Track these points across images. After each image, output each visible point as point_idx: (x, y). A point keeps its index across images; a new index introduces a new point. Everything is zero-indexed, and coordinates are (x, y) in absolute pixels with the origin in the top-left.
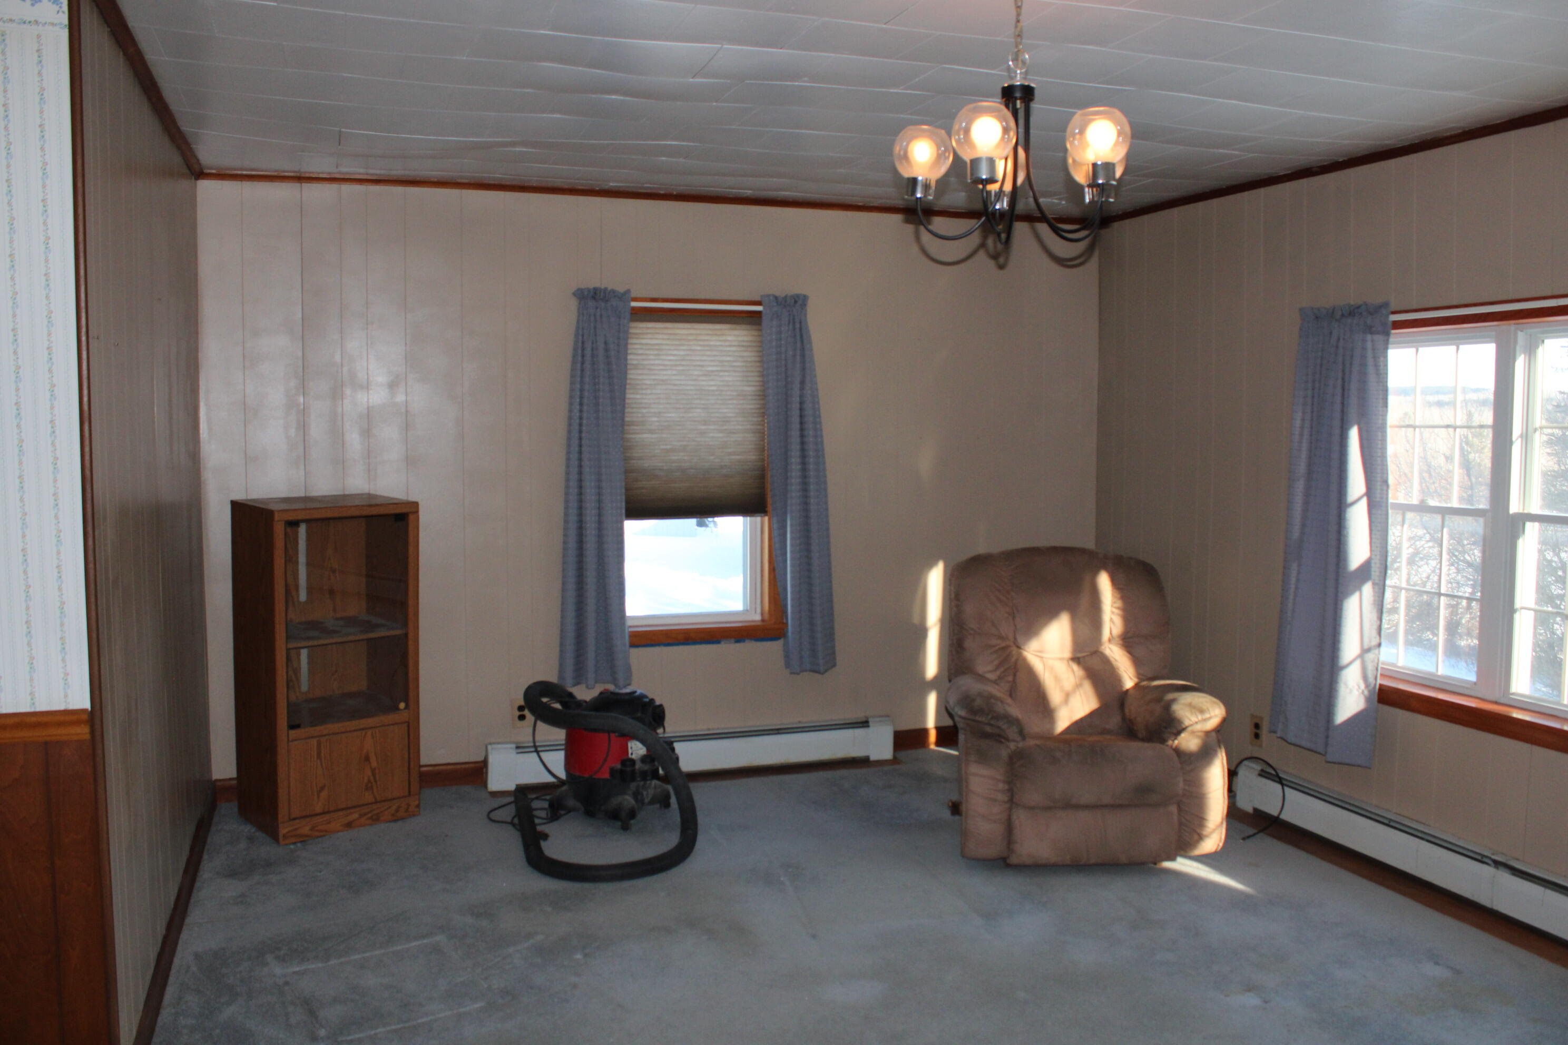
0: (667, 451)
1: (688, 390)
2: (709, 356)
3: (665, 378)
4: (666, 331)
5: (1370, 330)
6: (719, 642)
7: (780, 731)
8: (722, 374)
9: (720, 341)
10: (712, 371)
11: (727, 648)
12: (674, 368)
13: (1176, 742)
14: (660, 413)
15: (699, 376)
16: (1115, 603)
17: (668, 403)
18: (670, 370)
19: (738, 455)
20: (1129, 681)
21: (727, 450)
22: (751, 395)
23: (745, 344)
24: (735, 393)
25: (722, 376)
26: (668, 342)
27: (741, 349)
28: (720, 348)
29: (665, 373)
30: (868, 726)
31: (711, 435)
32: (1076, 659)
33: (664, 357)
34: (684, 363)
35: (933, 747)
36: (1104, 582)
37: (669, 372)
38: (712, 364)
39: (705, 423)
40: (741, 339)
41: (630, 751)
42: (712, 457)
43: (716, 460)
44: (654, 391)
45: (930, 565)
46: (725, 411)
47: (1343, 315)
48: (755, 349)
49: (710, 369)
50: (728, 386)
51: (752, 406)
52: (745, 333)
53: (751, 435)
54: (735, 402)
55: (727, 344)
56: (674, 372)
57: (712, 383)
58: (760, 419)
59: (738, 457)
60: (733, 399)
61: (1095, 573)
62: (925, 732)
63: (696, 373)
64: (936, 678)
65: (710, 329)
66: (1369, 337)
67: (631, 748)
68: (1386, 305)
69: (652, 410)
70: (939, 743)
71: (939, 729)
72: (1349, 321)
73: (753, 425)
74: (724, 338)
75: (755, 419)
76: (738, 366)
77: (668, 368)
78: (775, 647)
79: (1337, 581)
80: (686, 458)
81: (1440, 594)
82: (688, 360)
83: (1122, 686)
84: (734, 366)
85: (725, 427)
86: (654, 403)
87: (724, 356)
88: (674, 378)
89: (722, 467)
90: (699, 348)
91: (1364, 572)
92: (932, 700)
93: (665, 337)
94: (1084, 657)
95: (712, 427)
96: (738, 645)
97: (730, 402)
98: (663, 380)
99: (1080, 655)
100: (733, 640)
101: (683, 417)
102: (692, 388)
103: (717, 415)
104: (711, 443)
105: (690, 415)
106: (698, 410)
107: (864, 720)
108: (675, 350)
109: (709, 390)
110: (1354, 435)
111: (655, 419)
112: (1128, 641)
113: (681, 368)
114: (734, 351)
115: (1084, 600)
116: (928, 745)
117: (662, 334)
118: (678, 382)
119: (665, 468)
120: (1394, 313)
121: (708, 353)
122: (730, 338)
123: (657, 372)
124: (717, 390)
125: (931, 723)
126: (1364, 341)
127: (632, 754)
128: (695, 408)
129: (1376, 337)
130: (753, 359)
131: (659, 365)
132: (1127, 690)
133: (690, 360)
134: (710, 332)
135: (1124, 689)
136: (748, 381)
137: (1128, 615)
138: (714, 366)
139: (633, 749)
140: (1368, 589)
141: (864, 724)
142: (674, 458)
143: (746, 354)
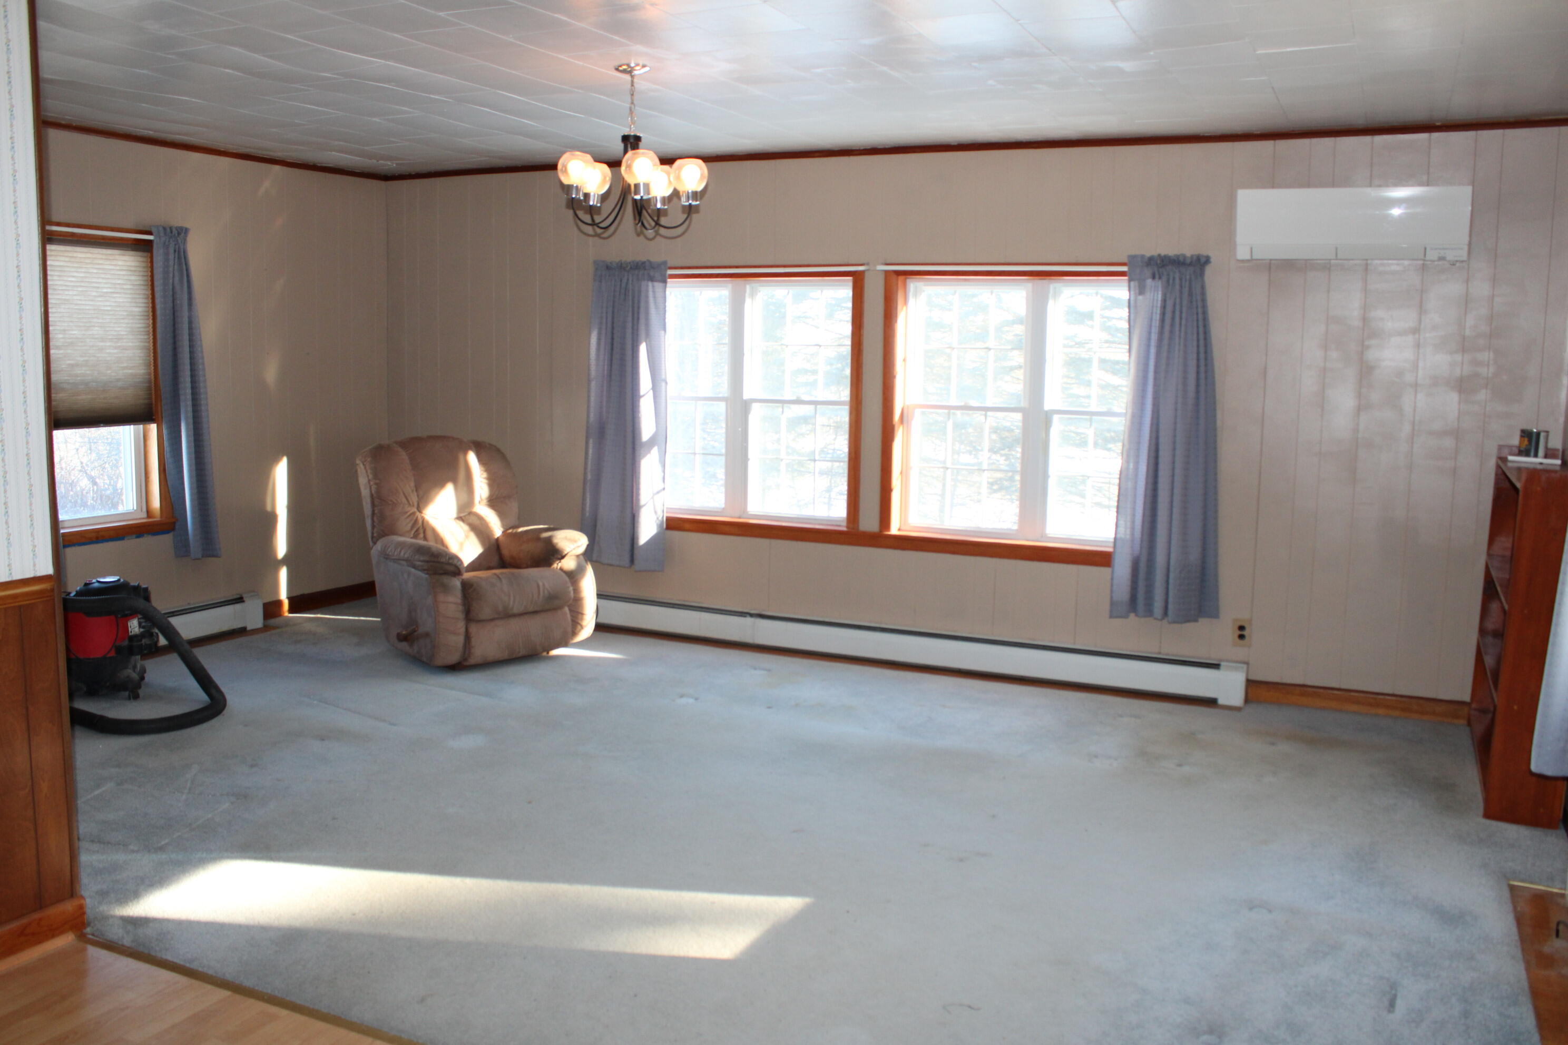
0: (72, 365)
1: (86, 309)
2: (103, 278)
3: (68, 298)
4: (66, 254)
5: (652, 279)
6: (123, 539)
7: (175, 614)
8: (115, 295)
9: (111, 265)
10: (107, 293)
11: (130, 543)
12: (76, 289)
13: (560, 564)
14: (64, 330)
15: (95, 296)
16: (482, 474)
17: (71, 321)
18: (71, 290)
19: (130, 369)
20: (497, 530)
21: (123, 365)
22: (138, 315)
23: (133, 269)
24: (125, 314)
25: (114, 297)
26: (69, 264)
27: (129, 273)
28: (113, 272)
29: (67, 293)
30: (243, 601)
31: (108, 351)
32: (460, 518)
33: (65, 279)
34: (83, 284)
35: (286, 614)
36: (472, 457)
37: (70, 293)
38: (106, 286)
39: (103, 340)
40: (128, 264)
41: (130, 629)
42: (109, 372)
43: (113, 374)
44: (59, 310)
45: (276, 460)
46: (119, 329)
47: (631, 268)
48: (141, 274)
49: (105, 290)
50: (119, 306)
51: (139, 326)
52: (132, 258)
53: (139, 351)
54: (126, 321)
55: (118, 268)
56: (75, 293)
57: (108, 304)
58: (146, 337)
59: (130, 371)
60: (123, 319)
61: (465, 454)
62: (279, 603)
63: (94, 294)
64: (286, 556)
65: (102, 254)
66: (650, 284)
67: (131, 627)
68: (665, 263)
69: (58, 328)
70: (291, 610)
71: (290, 599)
72: (636, 272)
73: (141, 342)
74: (114, 263)
75: (142, 337)
76: (127, 289)
77: (70, 289)
78: (166, 540)
79: (634, 449)
80: (88, 372)
81: (695, 454)
82: (86, 282)
83: (493, 535)
84: (124, 289)
85: (119, 344)
86: (59, 321)
87: (115, 279)
88: (75, 298)
89: (118, 380)
90: (95, 271)
91: (653, 441)
92: (283, 574)
93: (67, 259)
94: (465, 516)
95: (108, 344)
96: (138, 540)
97: (122, 321)
98: (68, 300)
99: (462, 515)
100: (134, 536)
101: (84, 335)
102: (91, 308)
103: (113, 333)
104: (109, 359)
105: (90, 333)
106: (97, 328)
107: (238, 596)
108: (77, 272)
109: (104, 310)
110: (643, 348)
111: (61, 336)
112: (494, 502)
113: (80, 289)
114: (124, 275)
115: (462, 474)
116: (284, 613)
117: (63, 256)
118: (80, 302)
119: (71, 381)
120: (671, 268)
121: (103, 276)
122: (120, 263)
123: (60, 292)
124: (111, 310)
125: (283, 595)
126: (647, 286)
127: (131, 632)
128: (94, 326)
129: (656, 284)
130: (138, 283)
131: (61, 285)
132: (498, 538)
133: (88, 282)
134: (104, 257)
135: (496, 537)
136: (136, 303)
137: (493, 482)
138: (107, 288)
139: (132, 628)
140: (655, 451)
141: (240, 600)
142: (79, 372)
143: (133, 278)
